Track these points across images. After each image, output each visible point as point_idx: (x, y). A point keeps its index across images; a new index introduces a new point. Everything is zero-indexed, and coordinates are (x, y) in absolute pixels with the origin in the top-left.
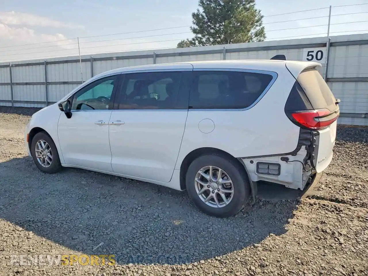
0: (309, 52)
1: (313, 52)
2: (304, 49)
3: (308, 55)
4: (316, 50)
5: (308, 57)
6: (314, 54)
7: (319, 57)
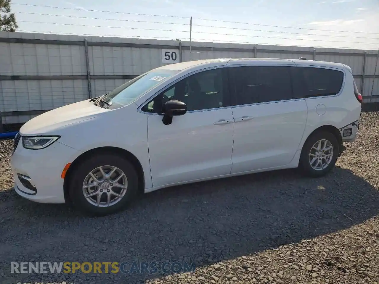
0: (166, 53)
1: (169, 52)
2: (163, 50)
3: (166, 55)
4: (171, 51)
5: (166, 57)
6: (170, 54)
7: (174, 58)
